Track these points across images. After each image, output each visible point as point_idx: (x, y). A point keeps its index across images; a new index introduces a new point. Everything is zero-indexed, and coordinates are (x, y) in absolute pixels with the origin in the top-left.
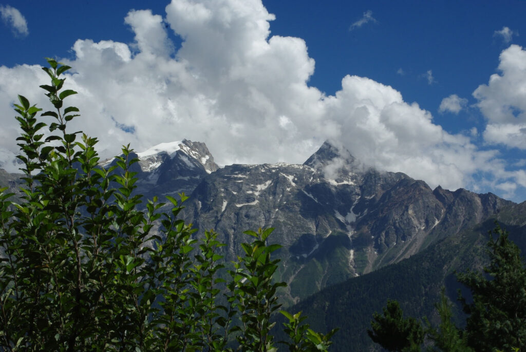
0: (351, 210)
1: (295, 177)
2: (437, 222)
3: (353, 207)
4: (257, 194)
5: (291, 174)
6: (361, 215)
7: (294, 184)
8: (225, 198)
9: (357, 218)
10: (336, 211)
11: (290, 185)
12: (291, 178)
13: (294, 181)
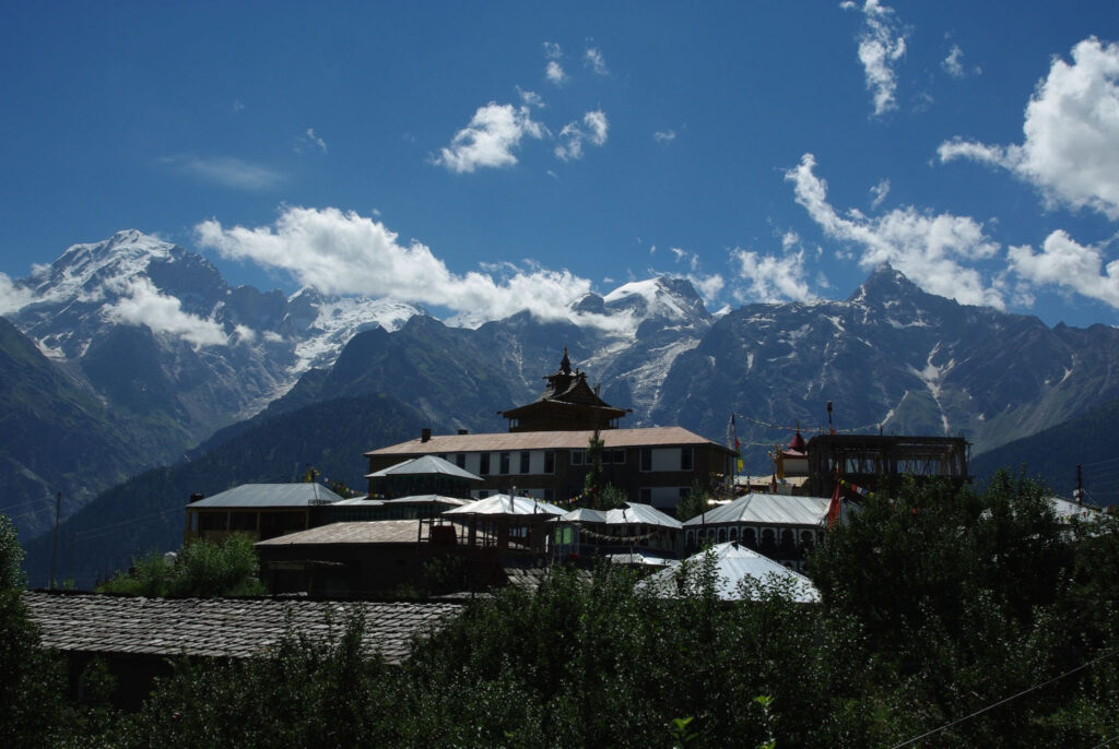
0: (929, 360)
1: (841, 319)
2: (1068, 373)
3: (930, 358)
4: (792, 343)
5: (836, 315)
6: (945, 368)
7: (841, 328)
8: (749, 350)
9: (940, 372)
10: (908, 364)
11: (837, 330)
12: (835, 320)
13: (840, 323)
